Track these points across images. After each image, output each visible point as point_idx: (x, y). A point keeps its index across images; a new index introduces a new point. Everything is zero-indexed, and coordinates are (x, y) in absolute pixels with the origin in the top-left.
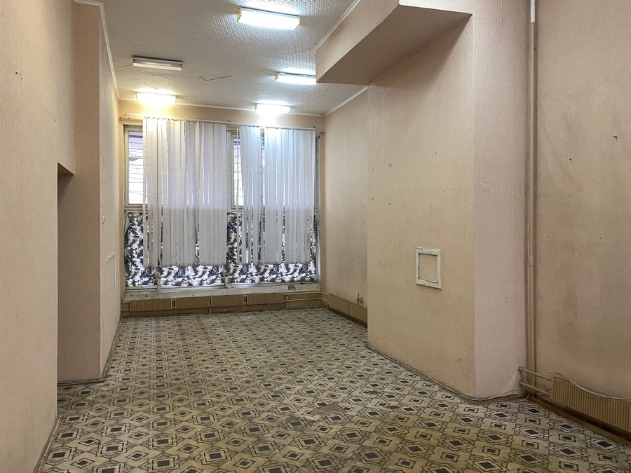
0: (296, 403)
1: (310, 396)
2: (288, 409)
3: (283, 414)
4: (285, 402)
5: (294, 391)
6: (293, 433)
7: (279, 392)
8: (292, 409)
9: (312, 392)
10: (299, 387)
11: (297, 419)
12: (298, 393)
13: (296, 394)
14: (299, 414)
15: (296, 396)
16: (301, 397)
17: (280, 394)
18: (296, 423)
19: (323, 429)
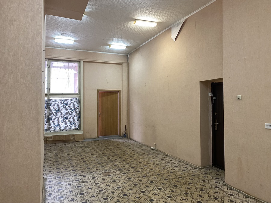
0: (120, 176)
1: (114, 179)
2: (123, 174)
3: (125, 172)
4: (125, 177)
5: (122, 182)
6: (120, 167)
7: (129, 181)
8: (122, 174)
9: (113, 181)
10: (119, 184)
11: (120, 171)
12: (120, 181)
13: (121, 180)
14: (119, 172)
15: (120, 179)
16: (118, 178)
17: (128, 180)
18: (120, 169)
19: (111, 168)
